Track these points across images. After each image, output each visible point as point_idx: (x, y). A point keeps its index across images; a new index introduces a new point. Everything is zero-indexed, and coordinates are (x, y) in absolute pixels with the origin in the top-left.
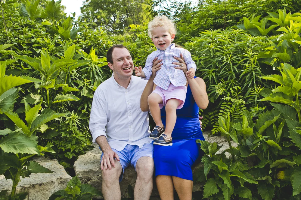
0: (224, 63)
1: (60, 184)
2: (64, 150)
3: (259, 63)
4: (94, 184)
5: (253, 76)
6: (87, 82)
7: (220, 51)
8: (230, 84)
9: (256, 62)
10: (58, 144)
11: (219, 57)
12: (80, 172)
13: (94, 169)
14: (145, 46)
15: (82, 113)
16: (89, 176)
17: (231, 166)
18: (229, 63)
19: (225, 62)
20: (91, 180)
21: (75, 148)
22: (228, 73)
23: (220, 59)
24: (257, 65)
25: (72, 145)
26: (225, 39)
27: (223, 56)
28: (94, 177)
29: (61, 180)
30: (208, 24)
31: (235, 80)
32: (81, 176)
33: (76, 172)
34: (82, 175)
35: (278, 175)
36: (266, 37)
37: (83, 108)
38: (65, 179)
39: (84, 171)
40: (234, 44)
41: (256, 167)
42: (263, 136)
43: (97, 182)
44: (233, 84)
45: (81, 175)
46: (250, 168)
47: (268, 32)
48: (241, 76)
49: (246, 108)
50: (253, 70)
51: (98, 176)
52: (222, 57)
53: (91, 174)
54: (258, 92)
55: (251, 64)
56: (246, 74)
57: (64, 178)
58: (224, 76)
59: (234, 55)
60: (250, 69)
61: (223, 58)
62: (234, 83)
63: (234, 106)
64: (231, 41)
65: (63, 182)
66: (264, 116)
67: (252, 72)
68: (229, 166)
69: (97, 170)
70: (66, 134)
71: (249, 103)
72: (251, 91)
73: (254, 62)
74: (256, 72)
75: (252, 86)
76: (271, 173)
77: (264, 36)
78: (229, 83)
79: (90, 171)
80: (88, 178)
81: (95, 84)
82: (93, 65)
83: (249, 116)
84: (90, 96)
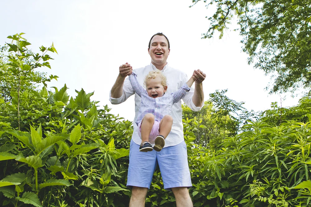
6: (93, 171)
62: (281, 182)
81: (105, 176)
82: (106, 154)
84: (95, 188)
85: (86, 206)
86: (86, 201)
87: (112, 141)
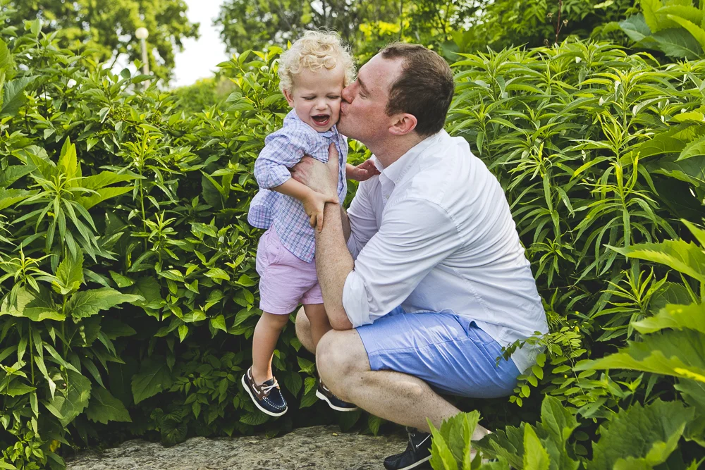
0: (520, 178)
5: (623, 227)
6: (28, 263)
7: (512, 130)
8: (542, 260)
11: (504, 156)
14: (258, 118)
15: (7, 375)
18: (539, 178)
19: (522, 172)
22: (533, 217)
23: (506, 163)
24: (640, 183)
27: (518, 151)
30: (529, 20)
44: (555, 260)
48: (582, 226)
50: (624, 205)
52: (513, 154)
54: (642, 297)
55: (617, 184)
56: (601, 221)
60: (616, 202)
61: (518, 157)
62: (560, 254)
67: (622, 213)
71: (609, 339)
72: (616, 293)
74: (635, 214)
81: (65, 268)
82: (56, 202)
83: (562, 422)
84: (41, 311)
85: (24, 364)
86: (21, 354)
87: (70, 153)
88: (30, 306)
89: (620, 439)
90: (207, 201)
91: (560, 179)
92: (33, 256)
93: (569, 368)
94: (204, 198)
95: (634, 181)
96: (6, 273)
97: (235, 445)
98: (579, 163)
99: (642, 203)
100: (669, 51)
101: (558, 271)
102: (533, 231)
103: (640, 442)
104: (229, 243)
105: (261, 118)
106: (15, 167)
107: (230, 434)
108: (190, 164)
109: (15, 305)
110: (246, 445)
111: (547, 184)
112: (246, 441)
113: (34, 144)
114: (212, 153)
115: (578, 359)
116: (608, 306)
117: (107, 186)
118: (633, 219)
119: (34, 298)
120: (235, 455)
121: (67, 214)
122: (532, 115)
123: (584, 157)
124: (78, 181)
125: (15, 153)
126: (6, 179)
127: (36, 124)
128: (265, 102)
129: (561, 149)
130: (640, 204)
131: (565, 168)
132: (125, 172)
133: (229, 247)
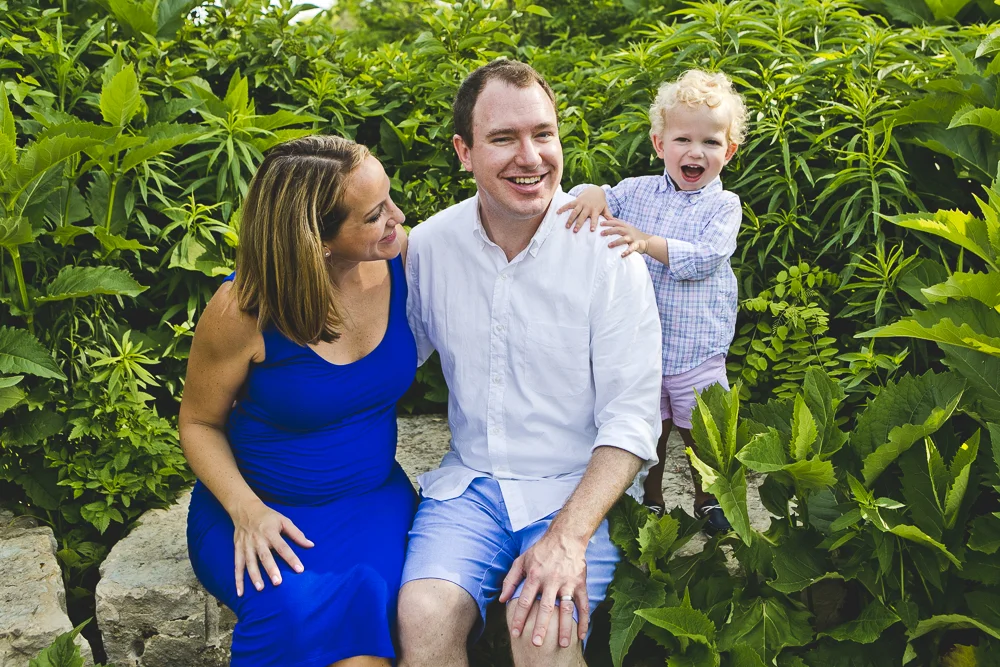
0: (757, 142)
1: (12, 656)
2: (77, 494)
3: (900, 144)
4: (167, 652)
5: (872, 199)
6: (199, 210)
8: (777, 232)
9: (888, 139)
10: (61, 466)
12: (114, 601)
13: (166, 591)
15: (176, 335)
16: (150, 618)
17: (729, 621)
18: (778, 143)
19: (762, 139)
20: (157, 633)
21: (123, 488)
22: (767, 185)
24: (891, 154)
25: (112, 472)
26: (772, 38)
28: (167, 625)
29: (16, 643)
31: (801, 212)
32: (115, 616)
33: (97, 599)
34: (120, 611)
35: (947, 659)
36: (950, 29)
37: (180, 318)
38: (33, 637)
39: (129, 598)
40: (807, 59)
41: (839, 637)
42: (876, 497)
43: (182, 645)
44: (791, 232)
45: (114, 612)
46: (815, 637)
47: (958, 10)
48: (822, 197)
49: (833, 340)
50: (873, 175)
51: (185, 618)
53: (157, 610)
54: (890, 272)
55: (867, 152)
56: (845, 190)
57: (31, 633)
58: (754, 196)
59: (802, 107)
60: (864, 171)
62: (797, 226)
63: (782, 331)
64: (797, 48)
65: (27, 648)
66: (892, 399)
67: (870, 184)
68: (720, 622)
69: (182, 597)
70: (89, 426)
71: (850, 315)
72: (862, 266)
73: (879, 141)
74: (886, 185)
75: (867, 241)
76: (913, 660)
77: (942, 23)
78: (778, 225)
79: (153, 599)
80: (146, 625)
82: (230, 143)
83: (827, 393)
84: (214, 266)
85: (192, 325)
86: (191, 313)
87: (239, 89)
88: (202, 258)
89: (886, 411)
90: (385, 151)
91: (799, 145)
92: (207, 203)
93: (811, 345)
94: (383, 147)
95: (885, 151)
96: (172, 221)
97: (417, 423)
98: (819, 130)
99: (895, 174)
100: (896, 15)
101: (793, 245)
102: (768, 199)
103: (908, 414)
104: (418, 200)
105: (455, 63)
106: (177, 100)
107: (410, 411)
108: (373, 108)
109: (186, 257)
110: (429, 423)
111: (786, 149)
112: (429, 420)
113: (194, 75)
114: (395, 99)
115: (820, 337)
116: (853, 280)
117: (282, 128)
118: (882, 191)
119: (205, 251)
120: (421, 433)
121: (242, 158)
122: (765, 75)
123: (823, 124)
124: (251, 119)
125: (176, 83)
126: (167, 113)
127: (195, 51)
128: (460, 44)
129: (801, 113)
130: (892, 175)
131: (806, 134)
132: (302, 113)
133: (417, 204)
